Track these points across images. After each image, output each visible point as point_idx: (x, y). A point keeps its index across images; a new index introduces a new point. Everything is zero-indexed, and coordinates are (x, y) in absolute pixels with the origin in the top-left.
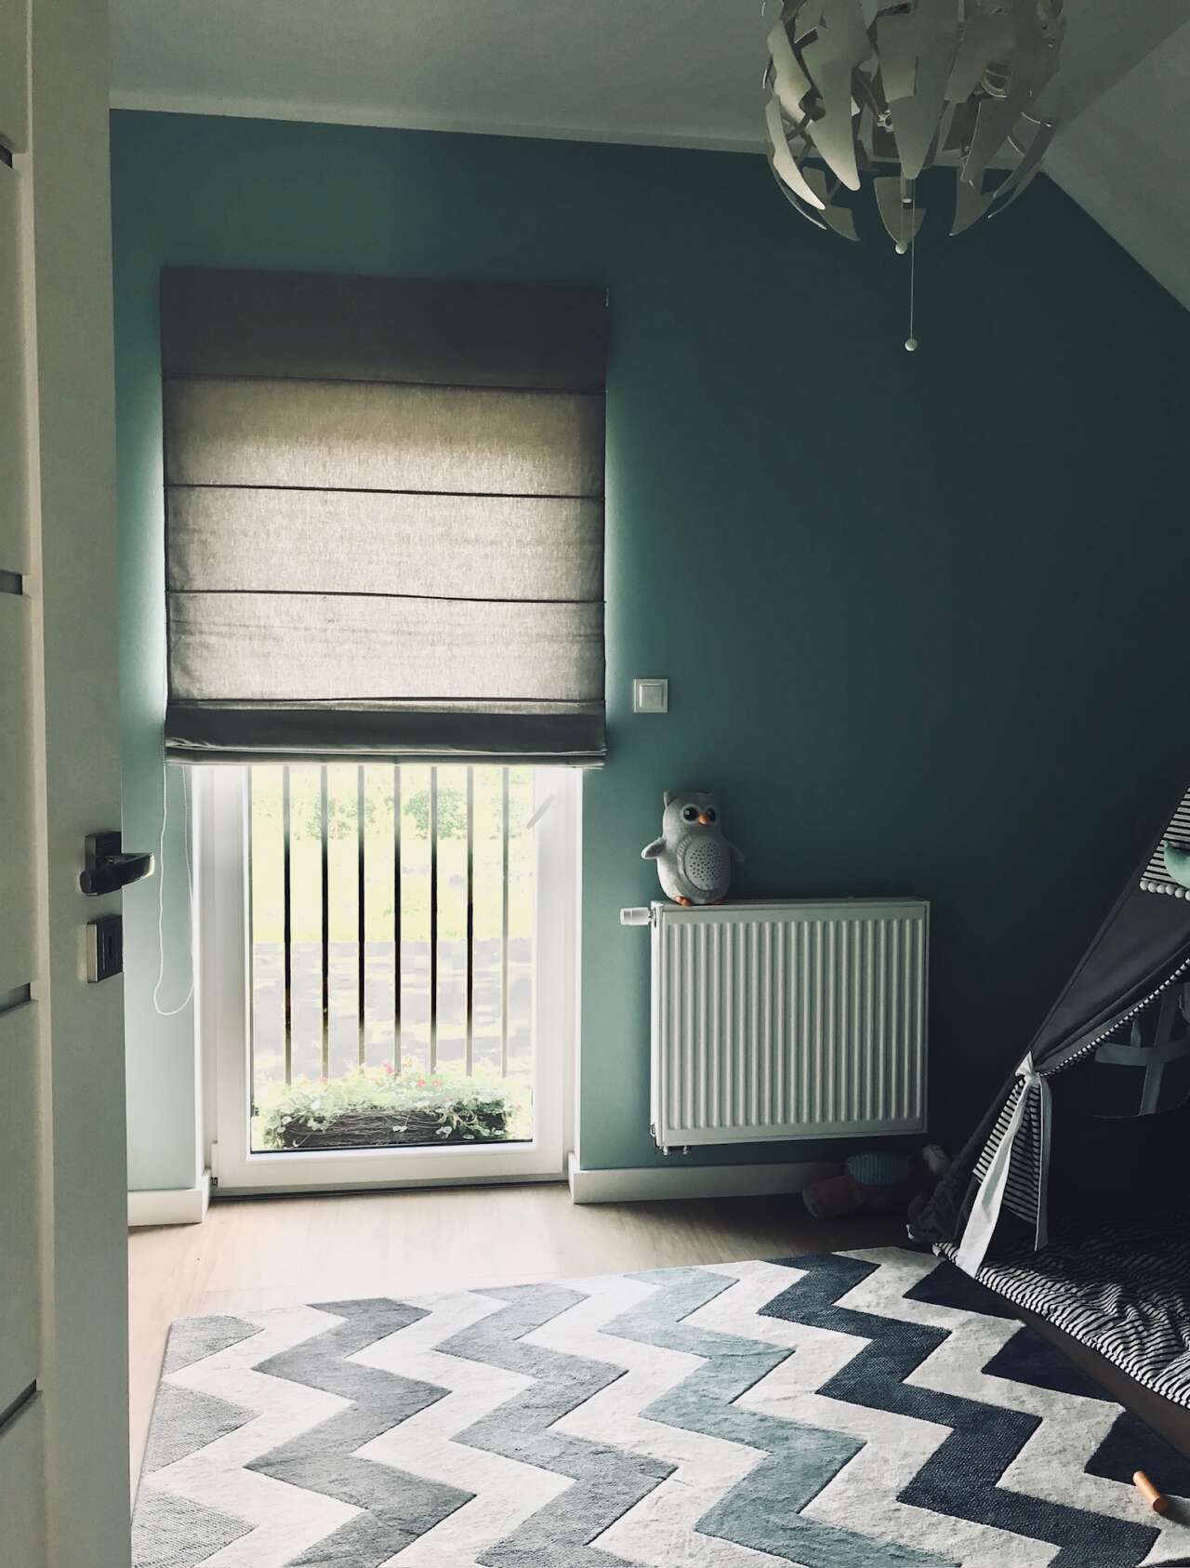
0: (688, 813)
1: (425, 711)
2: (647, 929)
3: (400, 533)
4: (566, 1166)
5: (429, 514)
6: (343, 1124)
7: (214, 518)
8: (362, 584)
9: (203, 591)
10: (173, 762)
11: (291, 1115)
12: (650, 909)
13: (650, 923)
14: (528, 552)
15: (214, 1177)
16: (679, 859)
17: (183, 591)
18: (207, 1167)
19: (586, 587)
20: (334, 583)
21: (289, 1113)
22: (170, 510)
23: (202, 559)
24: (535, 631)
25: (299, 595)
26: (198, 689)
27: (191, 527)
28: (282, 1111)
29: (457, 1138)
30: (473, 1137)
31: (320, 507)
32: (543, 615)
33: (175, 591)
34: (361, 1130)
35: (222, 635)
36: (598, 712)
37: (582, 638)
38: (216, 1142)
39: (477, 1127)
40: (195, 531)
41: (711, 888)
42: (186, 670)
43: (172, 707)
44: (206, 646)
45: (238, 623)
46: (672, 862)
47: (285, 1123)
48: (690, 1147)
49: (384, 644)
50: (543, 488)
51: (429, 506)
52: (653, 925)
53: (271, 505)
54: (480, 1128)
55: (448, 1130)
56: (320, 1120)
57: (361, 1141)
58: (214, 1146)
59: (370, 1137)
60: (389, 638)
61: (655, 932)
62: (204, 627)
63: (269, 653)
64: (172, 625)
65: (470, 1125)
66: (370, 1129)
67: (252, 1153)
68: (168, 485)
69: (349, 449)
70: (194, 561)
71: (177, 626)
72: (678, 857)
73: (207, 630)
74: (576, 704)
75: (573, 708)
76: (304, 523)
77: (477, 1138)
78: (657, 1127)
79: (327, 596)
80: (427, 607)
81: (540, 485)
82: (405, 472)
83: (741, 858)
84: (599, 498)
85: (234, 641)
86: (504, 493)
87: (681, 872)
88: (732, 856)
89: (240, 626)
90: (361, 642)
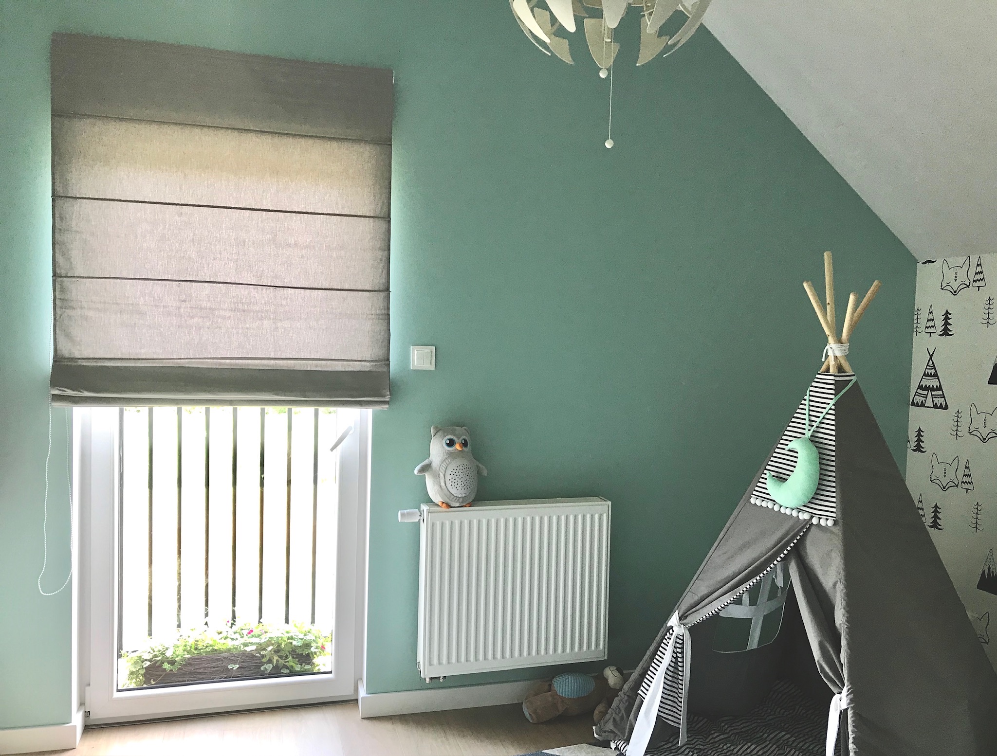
0: (448, 442)
1: (255, 368)
2: (417, 526)
3: (237, 238)
4: (356, 690)
5: (260, 225)
6: (190, 664)
7: (93, 223)
8: (208, 275)
9: (83, 277)
10: (58, 405)
11: (150, 661)
12: (420, 511)
13: (420, 520)
14: (334, 255)
15: (87, 711)
16: (442, 475)
17: (66, 277)
18: (82, 704)
19: (376, 282)
20: (187, 274)
21: (149, 658)
22: (57, 215)
23: (83, 253)
24: (339, 311)
25: (160, 282)
26: (79, 350)
27: (74, 229)
28: (142, 657)
29: (276, 673)
30: (288, 671)
31: (177, 218)
32: (344, 299)
33: (61, 277)
34: (205, 668)
35: (98, 310)
36: (385, 370)
37: (373, 316)
38: (89, 685)
39: (291, 664)
40: (77, 232)
41: (464, 495)
42: (68, 336)
43: (58, 363)
44: (86, 318)
45: (111, 302)
46: (436, 476)
47: (145, 666)
48: (445, 677)
49: (224, 318)
50: (346, 209)
51: (260, 219)
52: (422, 521)
53: (139, 215)
54: (294, 665)
55: (269, 667)
56: (172, 662)
57: (204, 676)
58: (87, 688)
59: (211, 673)
60: (228, 314)
61: (423, 527)
62: (85, 305)
63: (135, 324)
64: (58, 302)
65: (285, 662)
66: (210, 668)
67: (118, 691)
68: (55, 196)
69: (200, 175)
70: (75, 254)
71: (61, 303)
72: (441, 473)
73: (86, 306)
74: (368, 364)
75: (367, 367)
76: (164, 229)
77: (291, 671)
78: (421, 663)
79: (181, 283)
80: (257, 292)
81: (343, 208)
82: (243, 194)
83: (485, 473)
84: (387, 218)
85: (108, 314)
86: (316, 212)
87: (443, 484)
88: (479, 472)
89: (113, 303)
90: (207, 317)
